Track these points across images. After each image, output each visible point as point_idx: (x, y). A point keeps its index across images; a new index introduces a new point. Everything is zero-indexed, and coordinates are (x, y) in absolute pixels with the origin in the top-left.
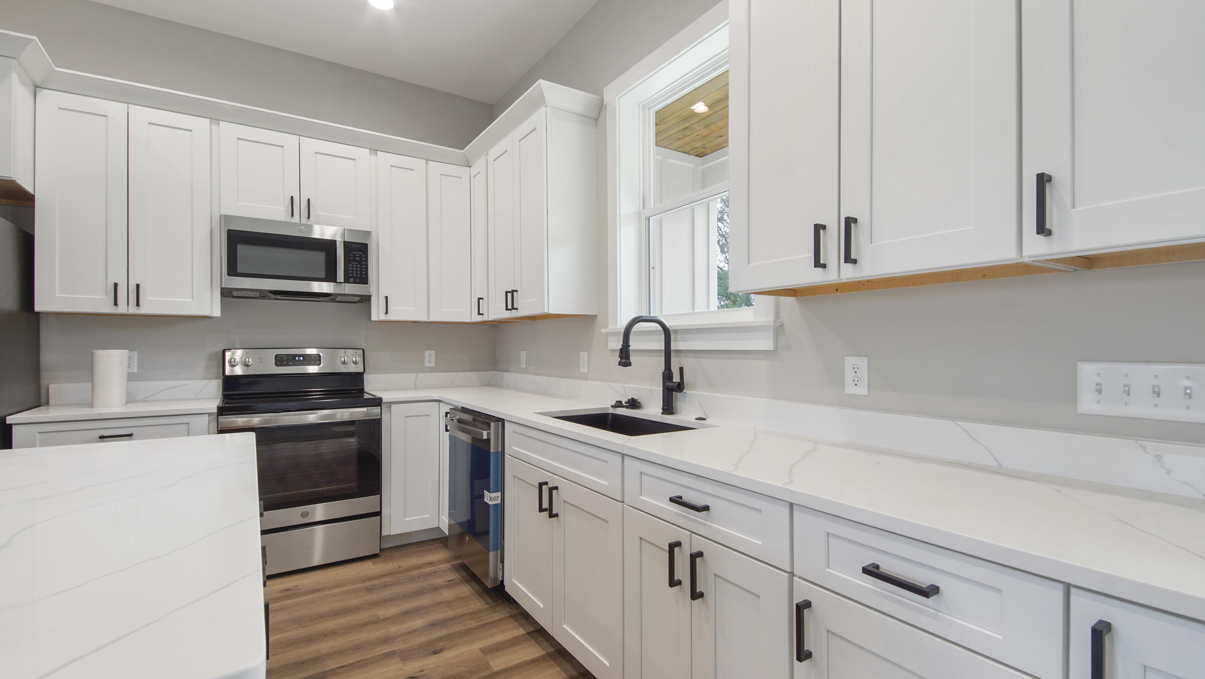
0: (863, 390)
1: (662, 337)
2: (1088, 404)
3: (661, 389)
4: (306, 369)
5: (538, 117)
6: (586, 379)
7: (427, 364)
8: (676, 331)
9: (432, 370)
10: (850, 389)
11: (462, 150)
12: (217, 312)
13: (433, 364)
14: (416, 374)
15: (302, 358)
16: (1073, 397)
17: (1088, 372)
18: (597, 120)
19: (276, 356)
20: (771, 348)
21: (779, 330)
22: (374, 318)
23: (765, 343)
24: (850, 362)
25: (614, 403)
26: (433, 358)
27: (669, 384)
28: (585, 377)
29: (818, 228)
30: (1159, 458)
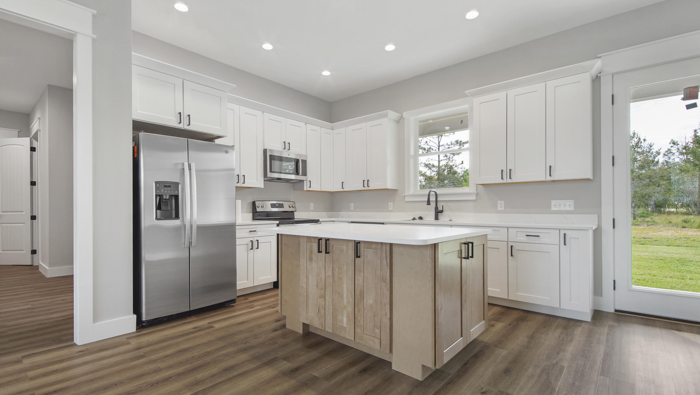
0: (503, 209)
1: (435, 197)
2: (553, 209)
3: (434, 213)
4: (278, 209)
5: (384, 121)
6: (392, 212)
7: (311, 209)
8: (440, 195)
9: (313, 211)
10: (499, 208)
11: (332, 123)
12: (262, 186)
13: (313, 209)
14: (308, 212)
15: (278, 205)
16: (550, 207)
17: (553, 202)
18: (398, 122)
19: (271, 204)
20: (475, 199)
21: (477, 194)
22: (305, 189)
23: (474, 198)
24: (499, 202)
25: (412, 218)
26: (313, 206)
27: (437, 211)
28: (391, 211)
29: (502, 171)
30: (565, 217)
